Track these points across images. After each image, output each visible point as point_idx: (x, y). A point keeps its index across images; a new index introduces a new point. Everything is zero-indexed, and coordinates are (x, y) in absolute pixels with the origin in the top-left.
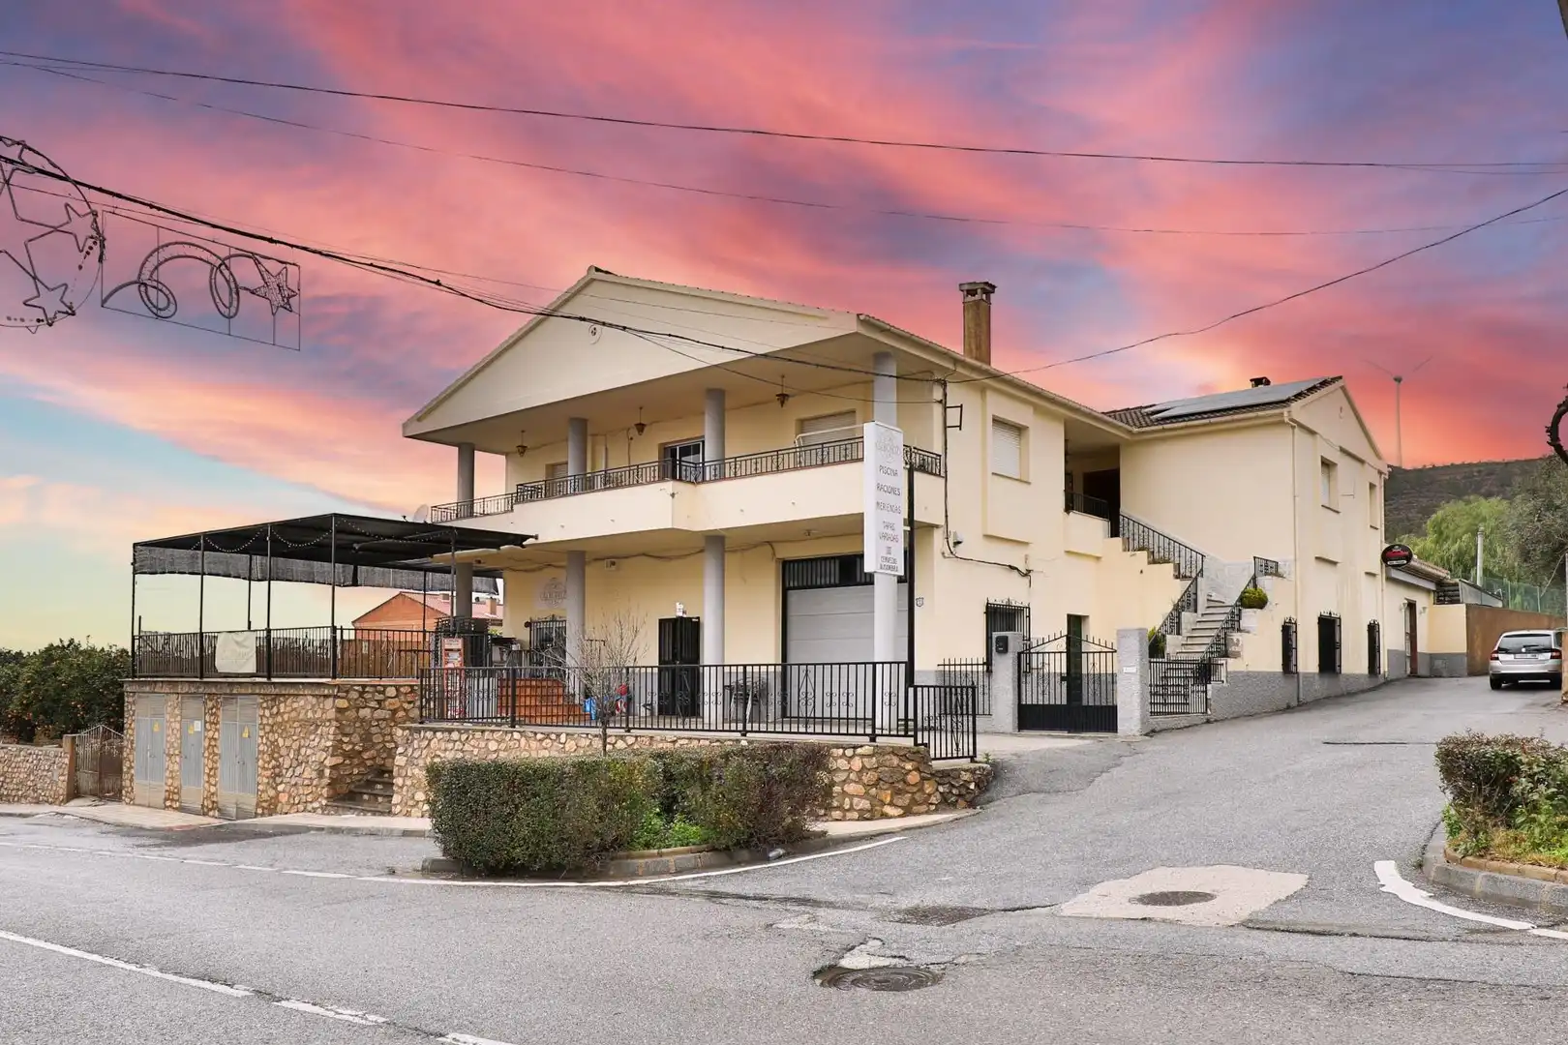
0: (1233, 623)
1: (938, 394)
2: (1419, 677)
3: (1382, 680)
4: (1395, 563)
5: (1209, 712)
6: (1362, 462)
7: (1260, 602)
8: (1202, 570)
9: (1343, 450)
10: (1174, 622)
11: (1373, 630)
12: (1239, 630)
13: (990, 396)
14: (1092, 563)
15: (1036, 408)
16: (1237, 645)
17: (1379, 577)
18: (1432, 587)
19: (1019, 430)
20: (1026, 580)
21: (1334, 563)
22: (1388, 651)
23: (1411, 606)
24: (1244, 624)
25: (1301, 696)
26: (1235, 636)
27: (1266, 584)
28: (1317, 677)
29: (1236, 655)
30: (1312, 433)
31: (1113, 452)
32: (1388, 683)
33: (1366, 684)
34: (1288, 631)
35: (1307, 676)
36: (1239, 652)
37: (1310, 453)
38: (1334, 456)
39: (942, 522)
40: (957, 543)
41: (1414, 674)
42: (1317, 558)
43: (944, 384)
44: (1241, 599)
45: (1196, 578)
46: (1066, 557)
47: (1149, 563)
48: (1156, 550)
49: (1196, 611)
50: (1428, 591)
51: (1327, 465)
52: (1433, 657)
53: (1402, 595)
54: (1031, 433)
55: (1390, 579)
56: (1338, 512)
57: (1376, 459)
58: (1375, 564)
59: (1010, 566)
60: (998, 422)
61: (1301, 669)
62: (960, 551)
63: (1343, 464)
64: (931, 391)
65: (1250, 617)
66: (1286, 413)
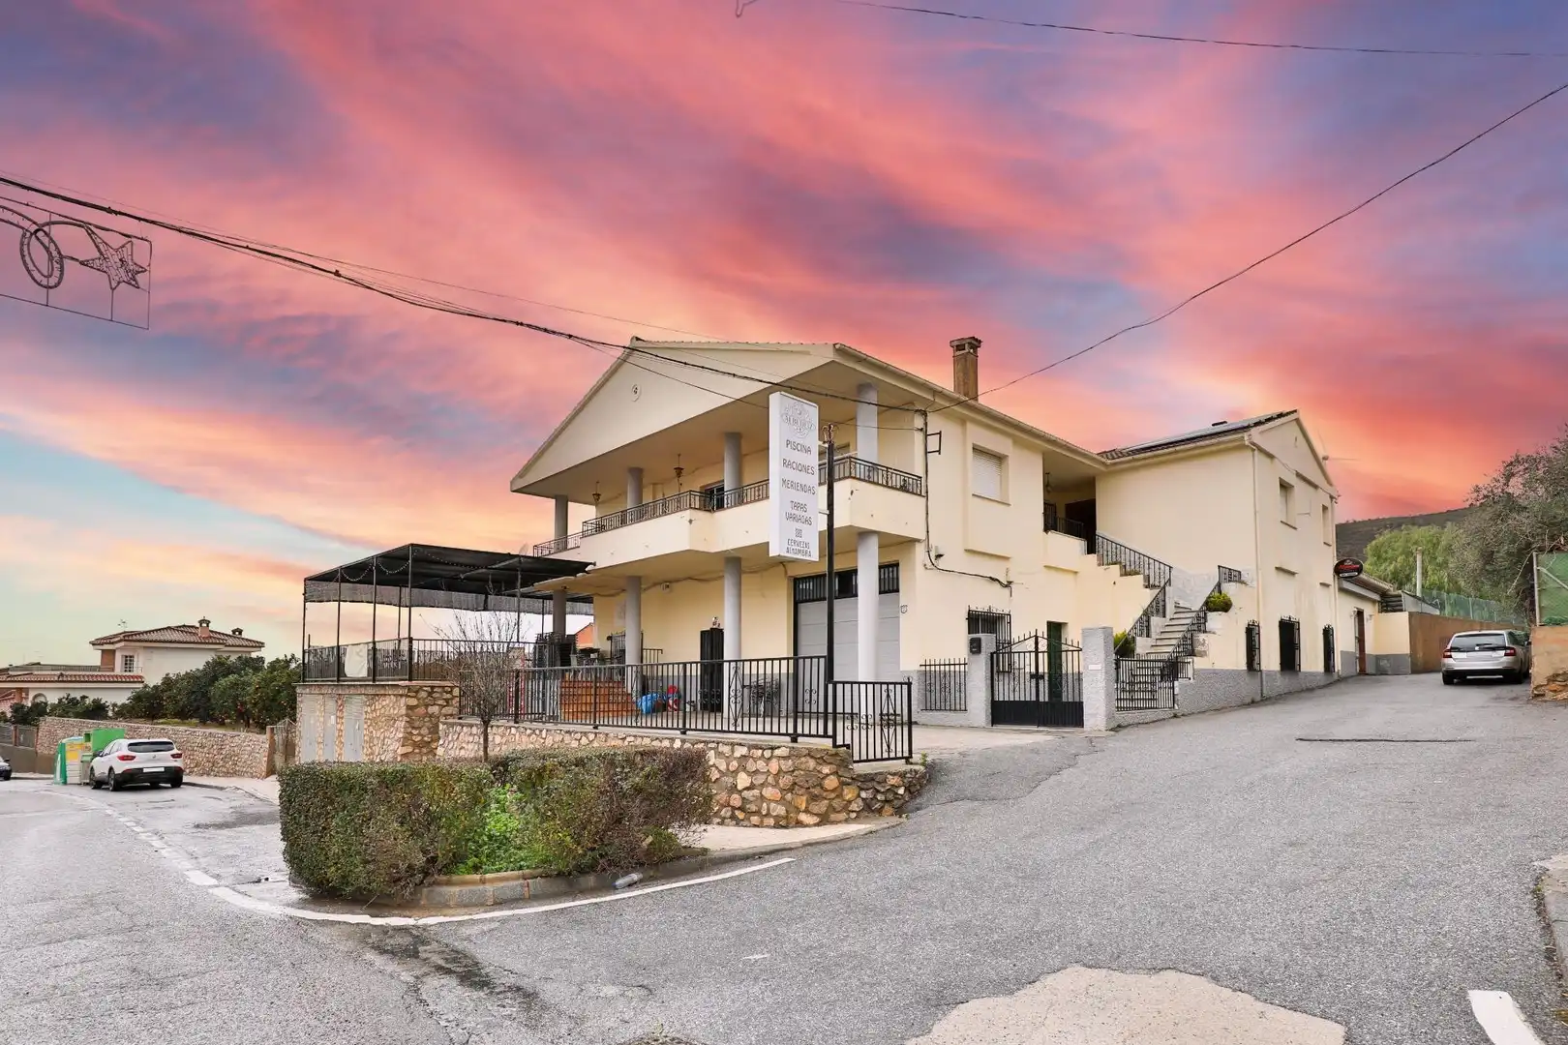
0: (1200, 624)
1: (919, 422)
2: (1367, 674)
3: (1336, 677)
4: (1346, 575)
5: (1176, 707)
6: (1316, 487)
7: (1225, 606)
8: (1170, 579)
9: (1298, 475)
10: (1144, 625)
11: (1328, 633)
12: (1205, 632)
13: (970, 426)
14: (1071, 577)
15: (1017, 442)
16: (1203, 645)
17: (1332, 588)
18: (1377, 597)
19: (999, 459)
20: (1007, 591)
21: (1293, 574)
22: (1341, 652)
23: (1360, 614)
24: (1210, 625)
25: (1265, 691)
26: (1202, 636)
27: (1230, 590)
28: (1279, 675)
29: (1203, 654)
30: (1271, 456)
31: (1089, 484)
32: (1342, 680)
33: (1323, 681)
34: (1252, 633)
35: (1270, 673)
36: (1205, 652)
37: (1271, 475)
38: (1291, 479)
39: (923, 536)
40: (939, 556)
41: (1363, 672)
42: (1277, 568)
43: (924, 414)
44: (1206, 603)
45: (1164, 587)
46: (1045, 570)
47: (1121, 575)
48: (1128, 564)
49: (1164, 617)
50: (1374, 601)
51: (1285, 486)
52: (1378, 658)
53: (1352, 605)
54: (1011, 462)
55: (1342, 590)
56: (1295, 528)
57: (1328, 485)
58: (1329, 576)
59: (991, 578)
60: (977, 450)
61: (1263, 667)
62: (942, 563)
63: (1299, 487)
64: (913, 420)
65: (1215, 620)
66: (1246, 438)
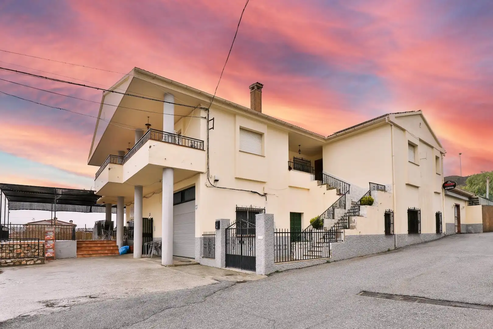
0: (355, 211)
1: (203, 114)
2: (461, 233)
3: (443, 235)
4: (448, 188)
5: (331, 257)
6: (432, 147)
7: (370, 202)
8: (349, 191)
9: (421, 140)
11: (438, 216)
12: (359, 216)
13: (238, 118)
14: (306, 192)
15: (269, 127)
16: (354, 222)
17: (441, 195)
18: (467, 199)
20: (264, 198)
21: (417, 187)
22: (446, 224)
23: (458, 206)
24: (361, 213)
25: (396, 245)
26: (353, 218)
27: (376, 195)
28: (407, 236)
29: (353, 228)
30: (403, 130)
32: (446, 236)
33: (436, 237)
34: (388, 217)
35: (400, 236)
36: (355, 226)
37: (402, 140)
38: (416, 142)
39: (204, 170)
40: (216, 181)
41: (459, 232)
42: (406, 184)
43: (207, 110)
44: (360, 201)
45: (345, 194)
46: (289, 188)
48: (331, 184)
50: (465, 201)
51: (412, 145)
52: (467, 226)
53: (453, 202)
54: (266, 135)
55: (446, 195)
56: (419, 166)
57: (440, 148)
58: (440, 189)
60: (242, 129)
61: (396, 232)
62: (218, 184)
63: (421, 148)
65: (364, 209)
66: (387, 119)
